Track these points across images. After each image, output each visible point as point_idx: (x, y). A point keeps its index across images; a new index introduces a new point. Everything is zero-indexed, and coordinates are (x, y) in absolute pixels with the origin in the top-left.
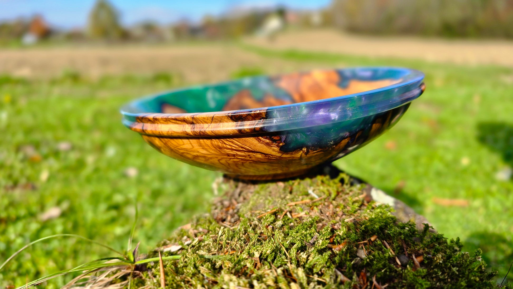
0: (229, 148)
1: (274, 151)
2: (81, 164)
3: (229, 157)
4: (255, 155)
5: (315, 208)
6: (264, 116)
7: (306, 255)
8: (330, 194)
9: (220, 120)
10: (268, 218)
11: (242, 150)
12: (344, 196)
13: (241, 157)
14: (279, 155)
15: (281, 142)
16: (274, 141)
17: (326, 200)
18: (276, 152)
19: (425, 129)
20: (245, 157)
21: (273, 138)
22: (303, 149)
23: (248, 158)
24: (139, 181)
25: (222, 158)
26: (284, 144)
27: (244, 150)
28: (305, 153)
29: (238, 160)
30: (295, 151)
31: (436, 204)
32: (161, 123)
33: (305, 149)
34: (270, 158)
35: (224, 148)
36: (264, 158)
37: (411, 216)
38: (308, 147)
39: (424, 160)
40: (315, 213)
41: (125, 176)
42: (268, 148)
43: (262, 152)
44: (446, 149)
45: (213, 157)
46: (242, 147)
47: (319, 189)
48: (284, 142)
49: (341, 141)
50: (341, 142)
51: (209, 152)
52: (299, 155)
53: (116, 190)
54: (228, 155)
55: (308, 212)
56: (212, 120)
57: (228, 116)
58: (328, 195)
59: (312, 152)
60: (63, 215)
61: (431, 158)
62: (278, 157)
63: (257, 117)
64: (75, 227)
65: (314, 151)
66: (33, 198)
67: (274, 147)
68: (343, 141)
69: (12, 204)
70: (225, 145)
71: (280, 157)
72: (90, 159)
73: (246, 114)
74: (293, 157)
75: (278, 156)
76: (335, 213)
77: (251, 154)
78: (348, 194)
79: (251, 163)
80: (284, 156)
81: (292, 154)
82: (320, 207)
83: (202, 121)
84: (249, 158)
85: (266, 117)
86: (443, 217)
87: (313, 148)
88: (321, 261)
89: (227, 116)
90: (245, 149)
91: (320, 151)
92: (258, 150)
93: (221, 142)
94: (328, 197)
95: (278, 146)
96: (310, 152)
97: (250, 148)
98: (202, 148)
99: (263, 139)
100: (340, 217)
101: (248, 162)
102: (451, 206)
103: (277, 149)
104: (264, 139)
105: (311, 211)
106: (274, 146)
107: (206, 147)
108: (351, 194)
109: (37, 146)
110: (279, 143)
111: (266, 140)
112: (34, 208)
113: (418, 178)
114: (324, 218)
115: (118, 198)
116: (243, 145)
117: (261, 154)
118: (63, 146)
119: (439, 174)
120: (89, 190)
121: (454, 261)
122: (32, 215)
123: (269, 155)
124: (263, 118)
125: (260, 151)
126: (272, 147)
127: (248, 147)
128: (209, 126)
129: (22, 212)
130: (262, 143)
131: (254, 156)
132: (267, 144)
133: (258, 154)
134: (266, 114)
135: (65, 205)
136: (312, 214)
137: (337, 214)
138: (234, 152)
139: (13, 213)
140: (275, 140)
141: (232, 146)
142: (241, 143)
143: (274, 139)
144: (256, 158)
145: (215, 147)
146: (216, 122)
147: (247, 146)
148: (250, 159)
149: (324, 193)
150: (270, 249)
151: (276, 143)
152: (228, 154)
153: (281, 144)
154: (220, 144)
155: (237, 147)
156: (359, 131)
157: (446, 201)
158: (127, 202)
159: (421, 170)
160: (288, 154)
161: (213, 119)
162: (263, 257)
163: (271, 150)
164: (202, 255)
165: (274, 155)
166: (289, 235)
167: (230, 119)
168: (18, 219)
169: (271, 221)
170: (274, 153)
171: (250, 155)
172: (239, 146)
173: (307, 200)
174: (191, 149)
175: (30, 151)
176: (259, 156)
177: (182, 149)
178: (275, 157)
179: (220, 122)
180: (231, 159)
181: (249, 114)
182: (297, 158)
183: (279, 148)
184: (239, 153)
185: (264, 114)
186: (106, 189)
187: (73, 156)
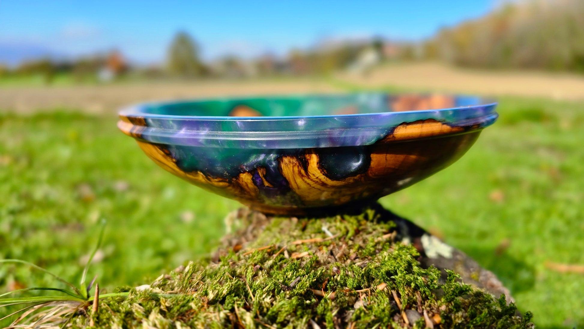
2: (134, 206)
5: (324, 248)
7: (270, 298)
8: (347, 232)
10: (254, 256)
12: (365, 236)
17: (342, 239)
19: (543, 179)
24: (195, 227)
31: (549, 269)
37: (474, 271)
39: (538, 215)
40: (323, 254)
41: (179, 221)
44: (569, 202)
47: (335, 226)
53: (166, 235)
55: (313, 253)
58: (345, 233)
60: (106, 260)
61: (548, 213)
64: (116, 274)
66: (77, 240)
69: (56, 245)
72: (146, 202)
76: (345, 255)
78: (370, 233)
82: (331, 247)
86: (558, 286)
88: (287, 306)
94: (343, 235)
100: (351, 259)
102: (569, 273)
105: (318, 251)
108: (374, 233)
109: (92, 185)
112: (78, 251)
113: (528, 236)
114: (330, 261)
115: (167, 244)
118: (120, 185)
119: (556, 233)
120: (138, 233)
121: (478, 321)
122: (73, 258)
129: (64, 254)
135: (110, 250)
136: (319, 254)
137: (348, 256)
139: (55, 254)
149: (340, 230)
150: (227, 288)
157: (563, 267)
158: (177, 249)
159: (533, 227)
162: (219, 298)
164: (156, 293)
166: (273, 277)
168: (59, 261)
169: (259, 259)
173: (319, 239)
175: (86, 191)
186: (155, 233)
187: (130, 197)
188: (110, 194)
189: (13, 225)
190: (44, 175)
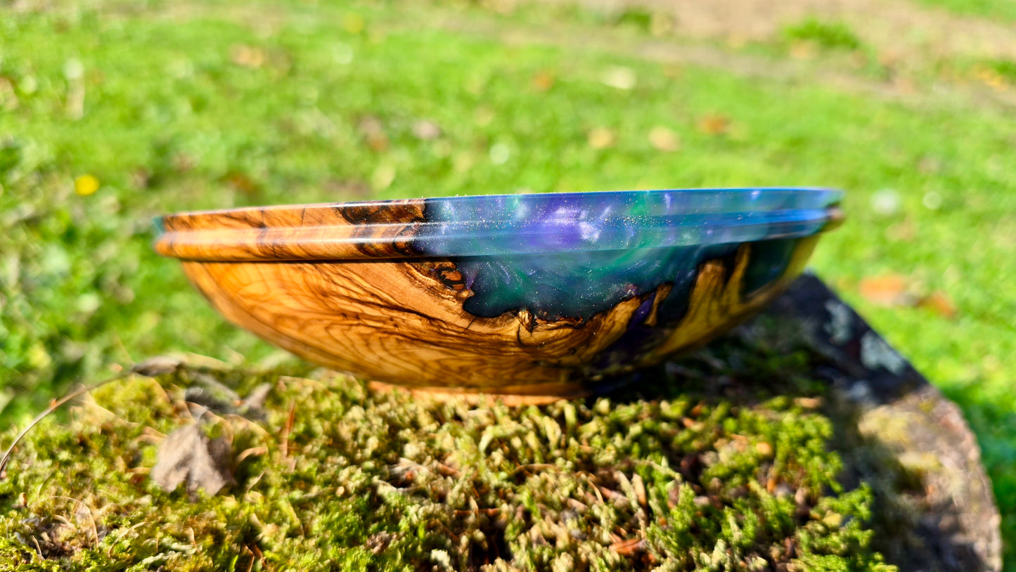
0: (344, 296)
1: (448, 309)
3: (348, 320)
4: (404, 317)
6: (420, 215)
9: (320, 219)
11: (373, 303)
13: (374, 321)
14: (464, 323)
15: (464, 289)
16: (448, 284)
18: (454, 314)
20: (384, 322)
21: (444, 276)
22: (520, 313)
23: (390, 327)
25: (333, 324)
26: (472, 294)
27: (379, 302)
28: (527, 325)
29: (368, 331)
30: (500, 317)
32: (203, 227)
33: (524, 315)
34: (442, 330)
35: (334, 296)
36: (429, 330)
38: (532, 311)
42: (435, 301)
43: (422, 311)
45: (312, 319)
46: (373, 295)
48: (472, 288)
49: (616, 304)
50: (616, 309)
51: (301, 303)
52: (512, 330)
54: (344, 314)
56: (302, 218)
57: (338, 208)
59: (545, 327)
62: (461, 330)
63: (401, 214)
65: (549, 325)
67: (448, 299)
68: (620, 304)
70: (334, 288)
71: (466, 329)
73: (378, 206)
74: (499, 335)
75: (462, 327)
77: (395, 314)
79: (402, 341)
80: (476, 328)
81: (494, 325)
83: (281, 220)
84: (392, 327)
85: (425, 216)
87: (545, 313)
89: (334, 208)
90: (381, 300)
91: (566, 326)
92: (410, 306)
93: (326, 277)
95: (457, 298)
96: (537, 324)
97: (391, 296)
98: (288, 294)
99: (421, 275)
101: (392, 338)
103: (457, 306)
104: (424, 277)
106: (449, 296)
107: (295, 291)
110: (460, 291)
111: (429, 279)
116: (375, 289)
117: (419, 317)
123: (441, 323)
124: (418, 219)
125: (417, 308)
126: (443, 298)
127: (388, 294)
128: (295, 231)
130: (420, 287)
131: (404, 320)
132: (431, 290)
133: (414, 315)
134: (425, 210)
138: (357, 308)
140: (449, 280)
141: (351, 290)
142: (369, 283)
143: (447, 277)
144: (408, 327)
145: (313, 290)
146: (310, 223)
147: (384, 292)
148: (396, 330)
151: (452, 288)
152: (344, 312)
153: (465, 294)
154: (324, 284)
155: (361, 292)
156: (661, 286)
160: (484, 325)
161: (305, 214)
163: (442, 307)
165: (452, 324)
167: (340, 215)
170: (449, 317)
171: (394, 317)
172: (365, 290)
174: (265, 295)
176: (416, 322)
177: (249, 296)
178: (455, 329)
179: (320, 222)
180: (351, 325)
181: (383, 207)
182: (509, 340)
183: (461, 304)
184: (368, 311)
185: (419, 208)
187: (438, 150)
188: (410, 140)
189: (272, 171)
190: (312, 93)
